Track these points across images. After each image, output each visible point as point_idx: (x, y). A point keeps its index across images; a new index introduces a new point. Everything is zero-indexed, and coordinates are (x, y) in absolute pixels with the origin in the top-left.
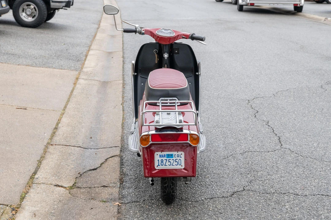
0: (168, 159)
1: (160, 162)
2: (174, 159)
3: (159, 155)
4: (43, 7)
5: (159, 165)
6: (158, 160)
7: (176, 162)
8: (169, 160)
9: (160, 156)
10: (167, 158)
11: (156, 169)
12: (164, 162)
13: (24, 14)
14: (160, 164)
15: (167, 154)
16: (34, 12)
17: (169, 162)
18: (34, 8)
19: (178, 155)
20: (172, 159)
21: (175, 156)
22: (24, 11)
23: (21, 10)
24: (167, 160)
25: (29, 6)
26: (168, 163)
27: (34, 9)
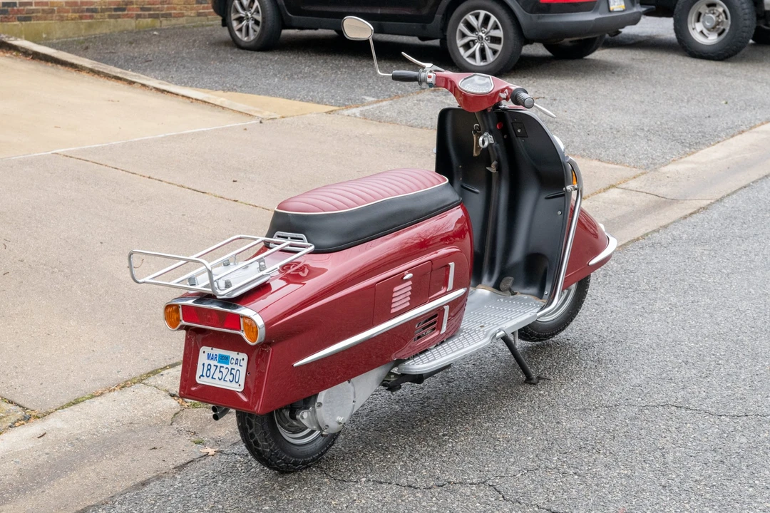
0: (219, 365)
1: (206, 369)
2: (230, 366)
3: (206, 354)
4: (743, 9)
5: (202, 375)
6: (204, 364)
7: (231, 374)
8: (221, 367)
9: (209, 356)
10: (219, 362)
11: (196, 384)
12: (213, 369)
13: (699, 26)
14: (204, 374)
15: (219, 355)
16: (722, 21)
17: (220, 371)
18: (724, 11)
19: (237, 359)
20: (225, 366)
21: (233, 361)
22: (701, 19)
23: (692, 17)
24: (217, 366)
25: (711, 8)
26: (217, 375)
27: (724, 15)
